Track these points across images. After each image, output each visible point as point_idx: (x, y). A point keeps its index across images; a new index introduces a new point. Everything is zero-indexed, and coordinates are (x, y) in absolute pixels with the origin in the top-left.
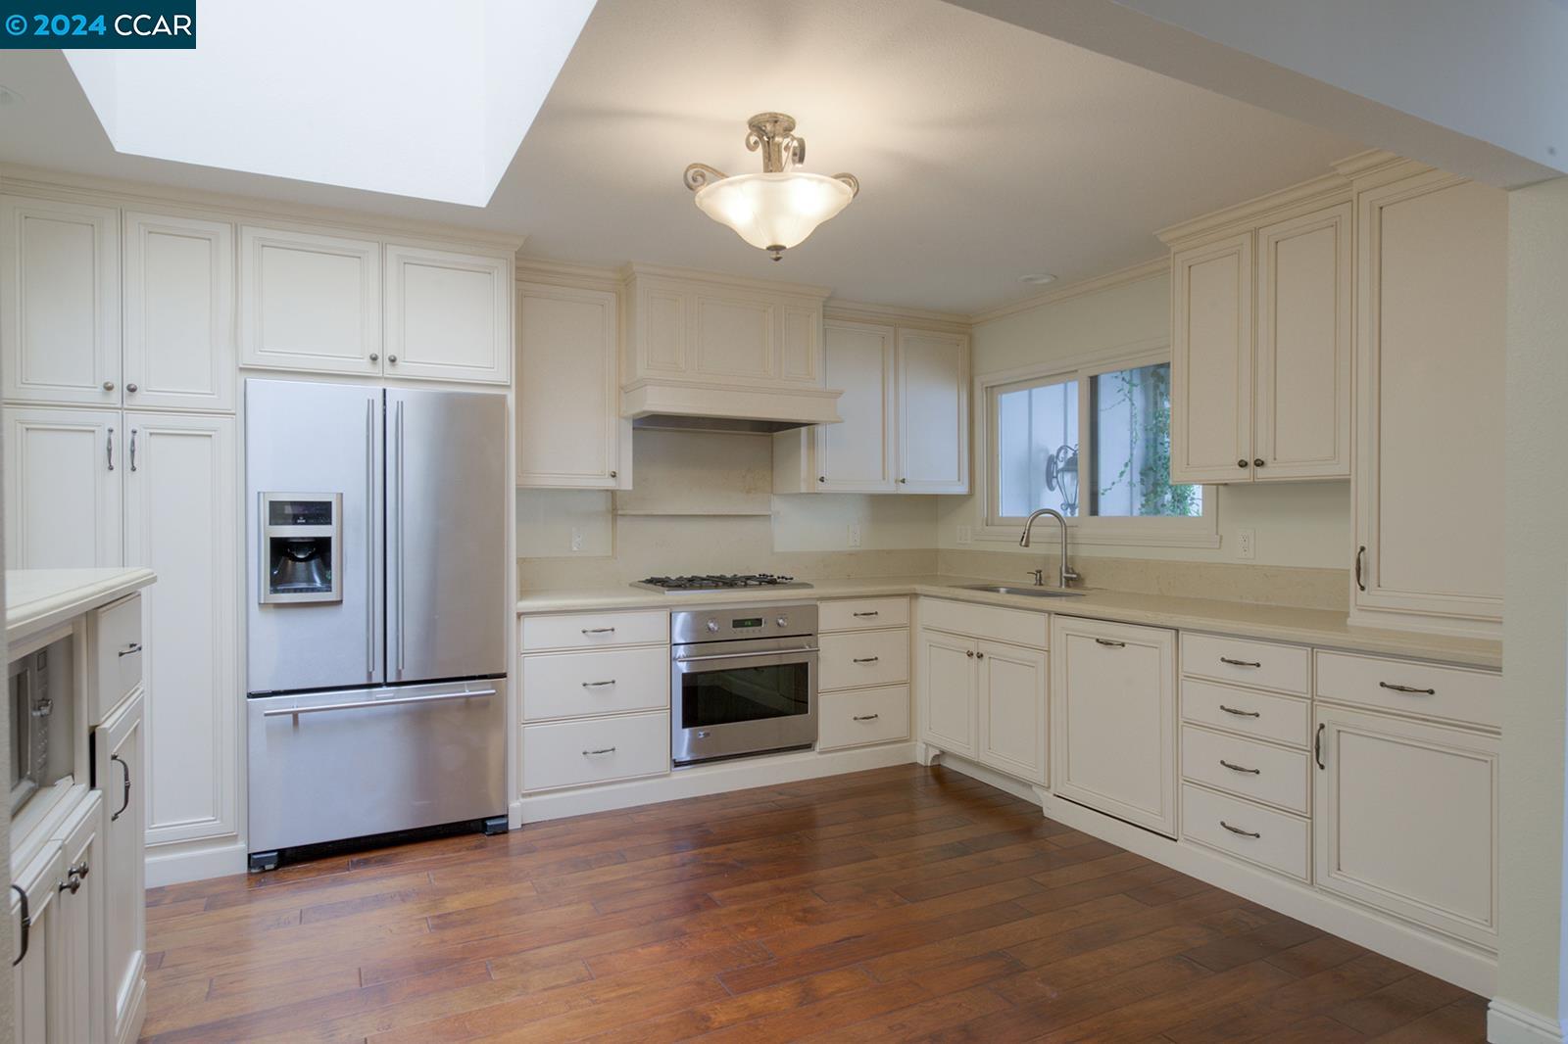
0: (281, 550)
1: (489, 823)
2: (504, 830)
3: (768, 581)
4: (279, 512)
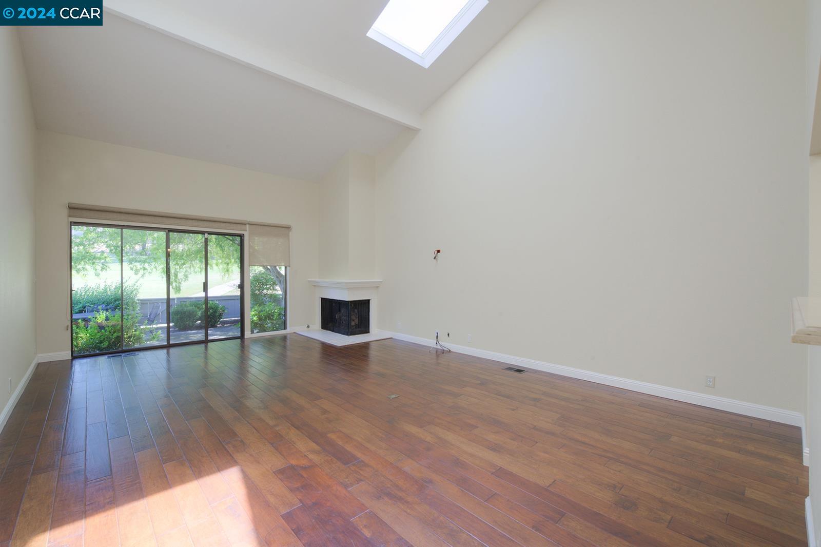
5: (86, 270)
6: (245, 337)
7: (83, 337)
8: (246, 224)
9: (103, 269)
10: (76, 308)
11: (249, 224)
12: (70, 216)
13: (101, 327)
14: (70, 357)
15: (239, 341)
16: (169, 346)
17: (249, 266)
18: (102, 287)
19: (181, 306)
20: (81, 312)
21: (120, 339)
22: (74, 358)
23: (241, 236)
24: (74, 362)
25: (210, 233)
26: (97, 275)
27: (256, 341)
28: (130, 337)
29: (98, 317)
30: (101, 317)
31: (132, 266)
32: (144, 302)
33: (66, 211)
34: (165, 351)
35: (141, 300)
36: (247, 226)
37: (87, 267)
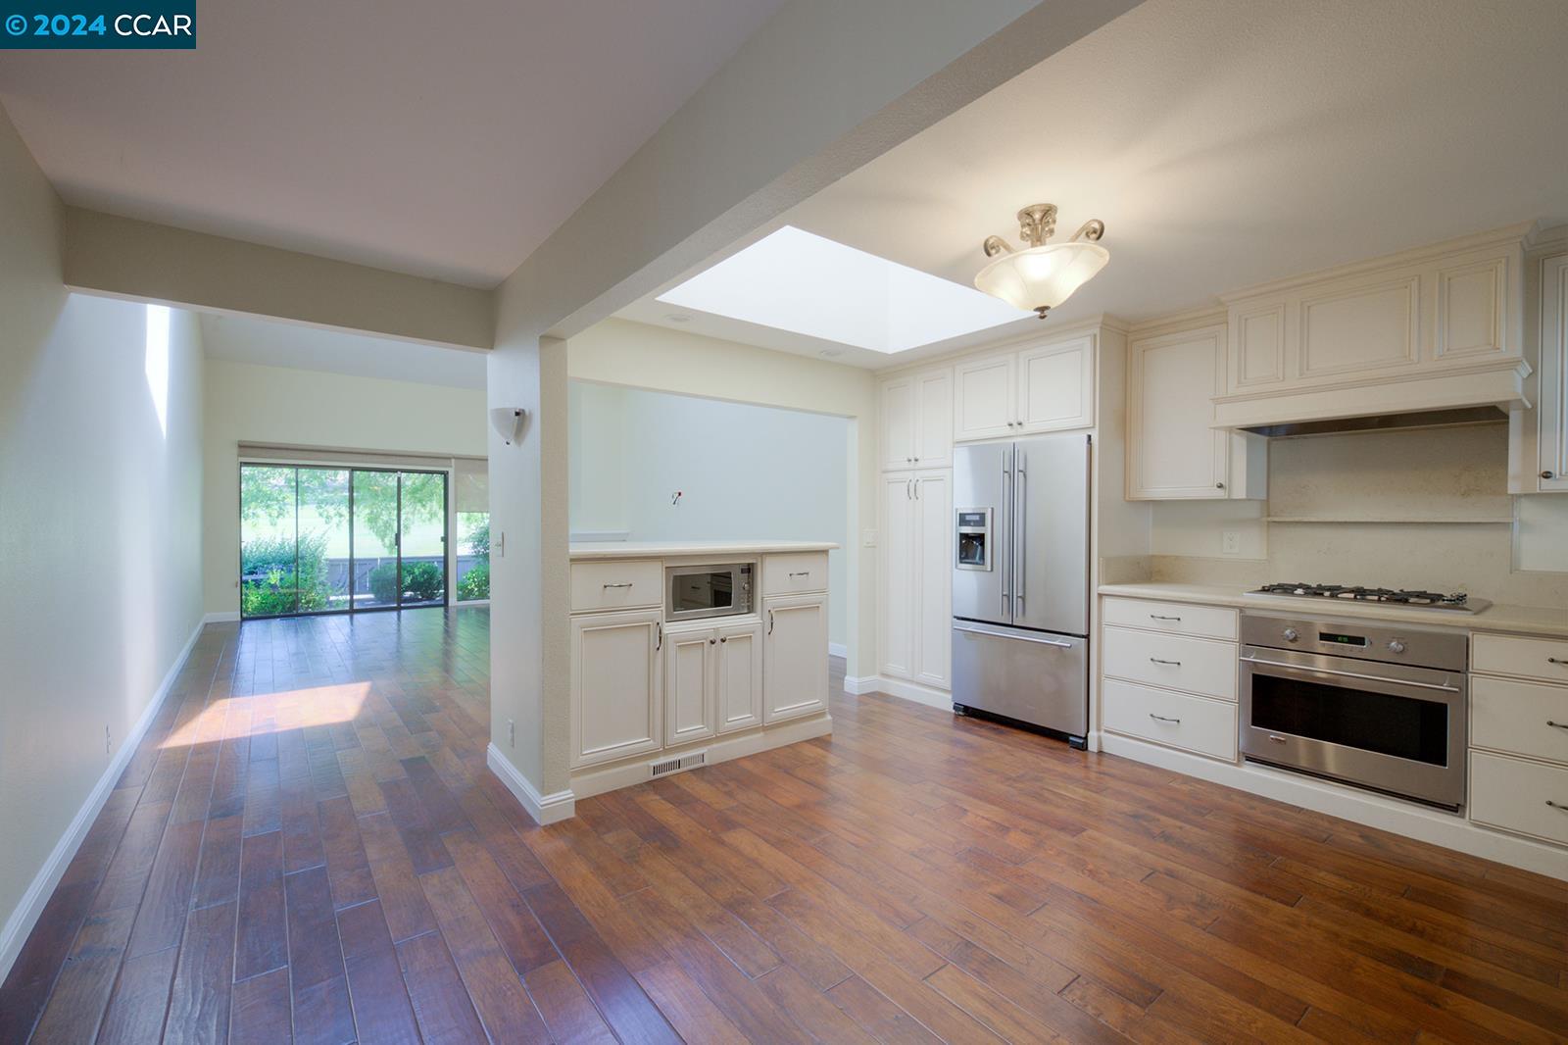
0: (965, 538)
1: (1071, 738)
2: (1083, 747)
3: (1433, 600)
4: (963, 520)
5: (258, 517)
6: (450, 605)
7: (254, 599)
8: (449, 458)
9: (280, 514)
10: (246, 569)
11: (454, 458)
12: (240, 455)
13: (273, 587)
14: (239, 619)
15: (442, 609)
16: (352, 612)
17: (456, 512)
18: (278, 540)
19: (384, 568)
20: (251, 573)
21: (295, 603)
22: (243, 619)
23: (445, 474)
24: (243, 624)
25: (403, 471)
26: (273, 524)
27: (463, 611)
28: (308, 602)
29: (271, 576)
30: (274, 577)
31: (321, 510)
32: (335, 563)
33: (235, 450)
34: (347, 617)
35: (331, 561)
36: (453, 460)
37: (259, 511)
